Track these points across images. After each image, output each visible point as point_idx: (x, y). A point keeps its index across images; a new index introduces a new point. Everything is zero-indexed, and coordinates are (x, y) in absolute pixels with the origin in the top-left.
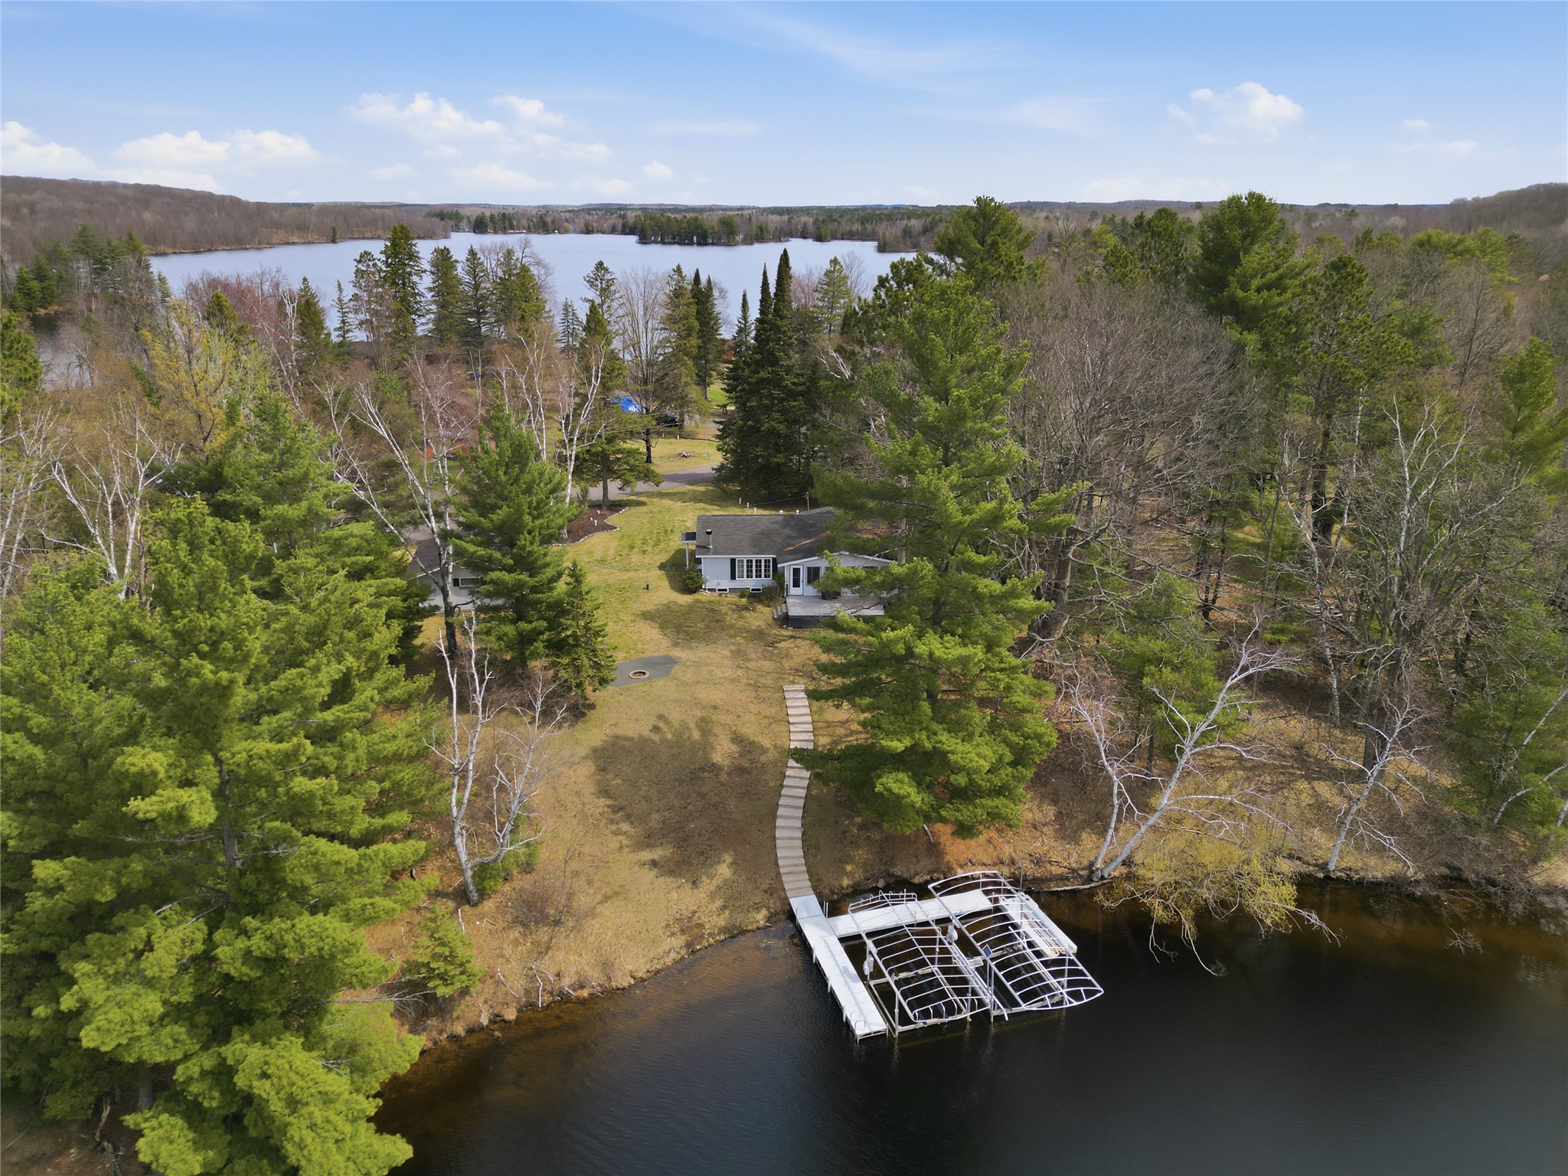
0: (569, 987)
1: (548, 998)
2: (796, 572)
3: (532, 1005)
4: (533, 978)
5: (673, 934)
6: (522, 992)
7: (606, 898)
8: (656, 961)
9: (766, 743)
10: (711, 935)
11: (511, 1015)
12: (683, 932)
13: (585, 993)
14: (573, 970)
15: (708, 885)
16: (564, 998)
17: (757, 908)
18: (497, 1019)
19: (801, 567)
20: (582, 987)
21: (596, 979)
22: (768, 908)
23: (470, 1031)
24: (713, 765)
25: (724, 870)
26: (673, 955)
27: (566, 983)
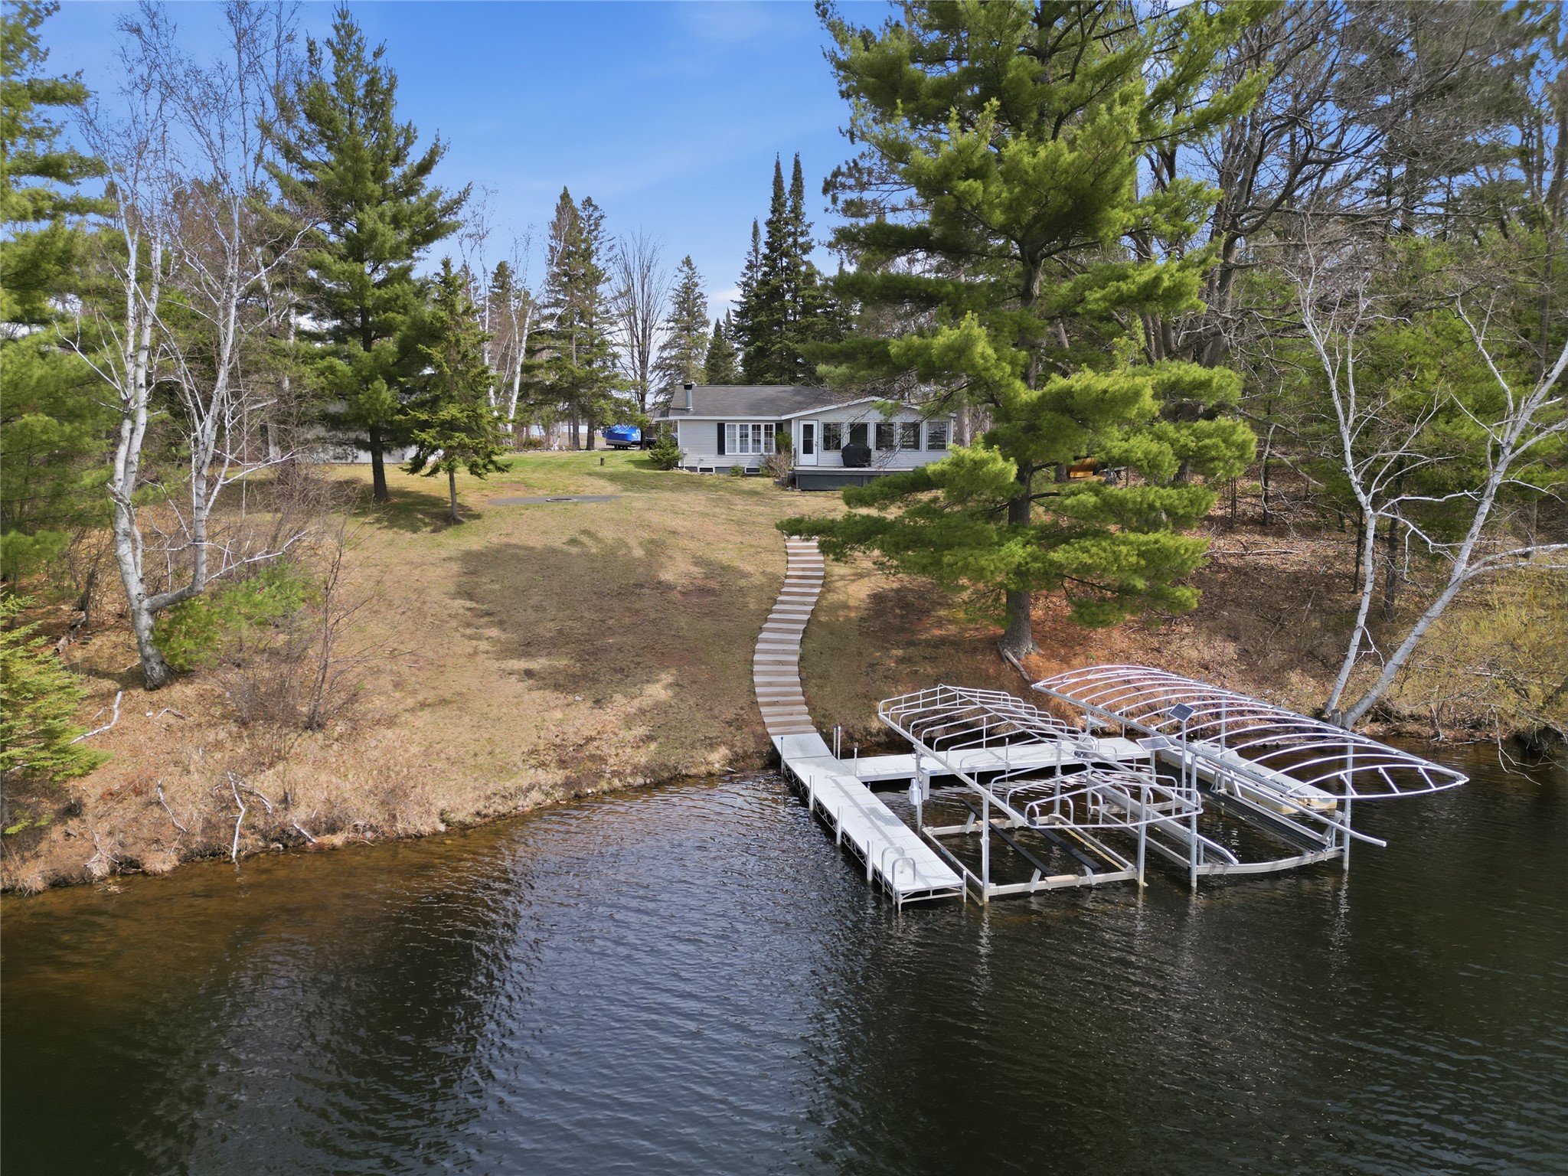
0: (304, 824)
1: (253, 842)
2: (808, 430)
3: (217, 854)
4: (229, 805)
5: (543, 765)
6: (199, 826)
7: (423, 705)
8: (497, 799)
9: (749, 568)
10: (615, 774)
11: (162, 862)
12: (562, 763)
13: (338, 840)
14: (320, 795)
15: (621, 704)
16: (290, 843)
17: (711, 744)
18: (127, 868)
19: (815, 423)
20: (333, 829)
21: (366, 813)
22: (732, 747)
23: (58, 884)
24: (660, 583)
25: (658, 691)
26: (536, 796)
27: (297, 818)
